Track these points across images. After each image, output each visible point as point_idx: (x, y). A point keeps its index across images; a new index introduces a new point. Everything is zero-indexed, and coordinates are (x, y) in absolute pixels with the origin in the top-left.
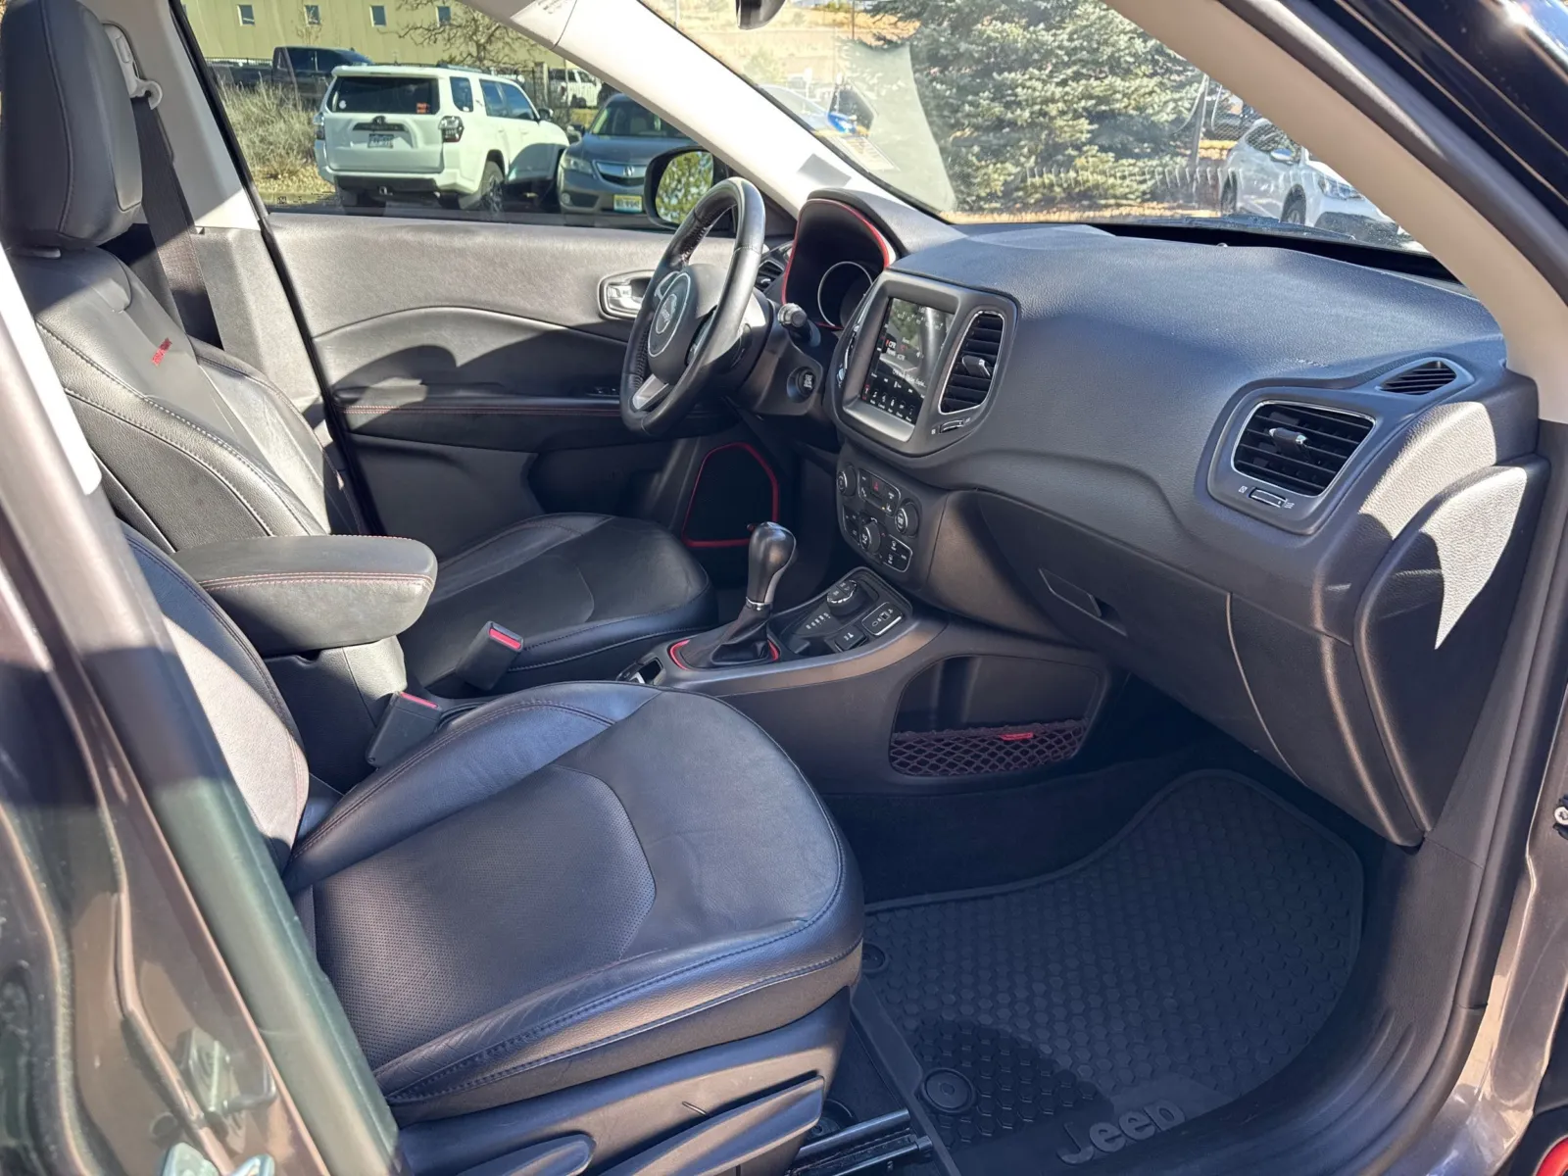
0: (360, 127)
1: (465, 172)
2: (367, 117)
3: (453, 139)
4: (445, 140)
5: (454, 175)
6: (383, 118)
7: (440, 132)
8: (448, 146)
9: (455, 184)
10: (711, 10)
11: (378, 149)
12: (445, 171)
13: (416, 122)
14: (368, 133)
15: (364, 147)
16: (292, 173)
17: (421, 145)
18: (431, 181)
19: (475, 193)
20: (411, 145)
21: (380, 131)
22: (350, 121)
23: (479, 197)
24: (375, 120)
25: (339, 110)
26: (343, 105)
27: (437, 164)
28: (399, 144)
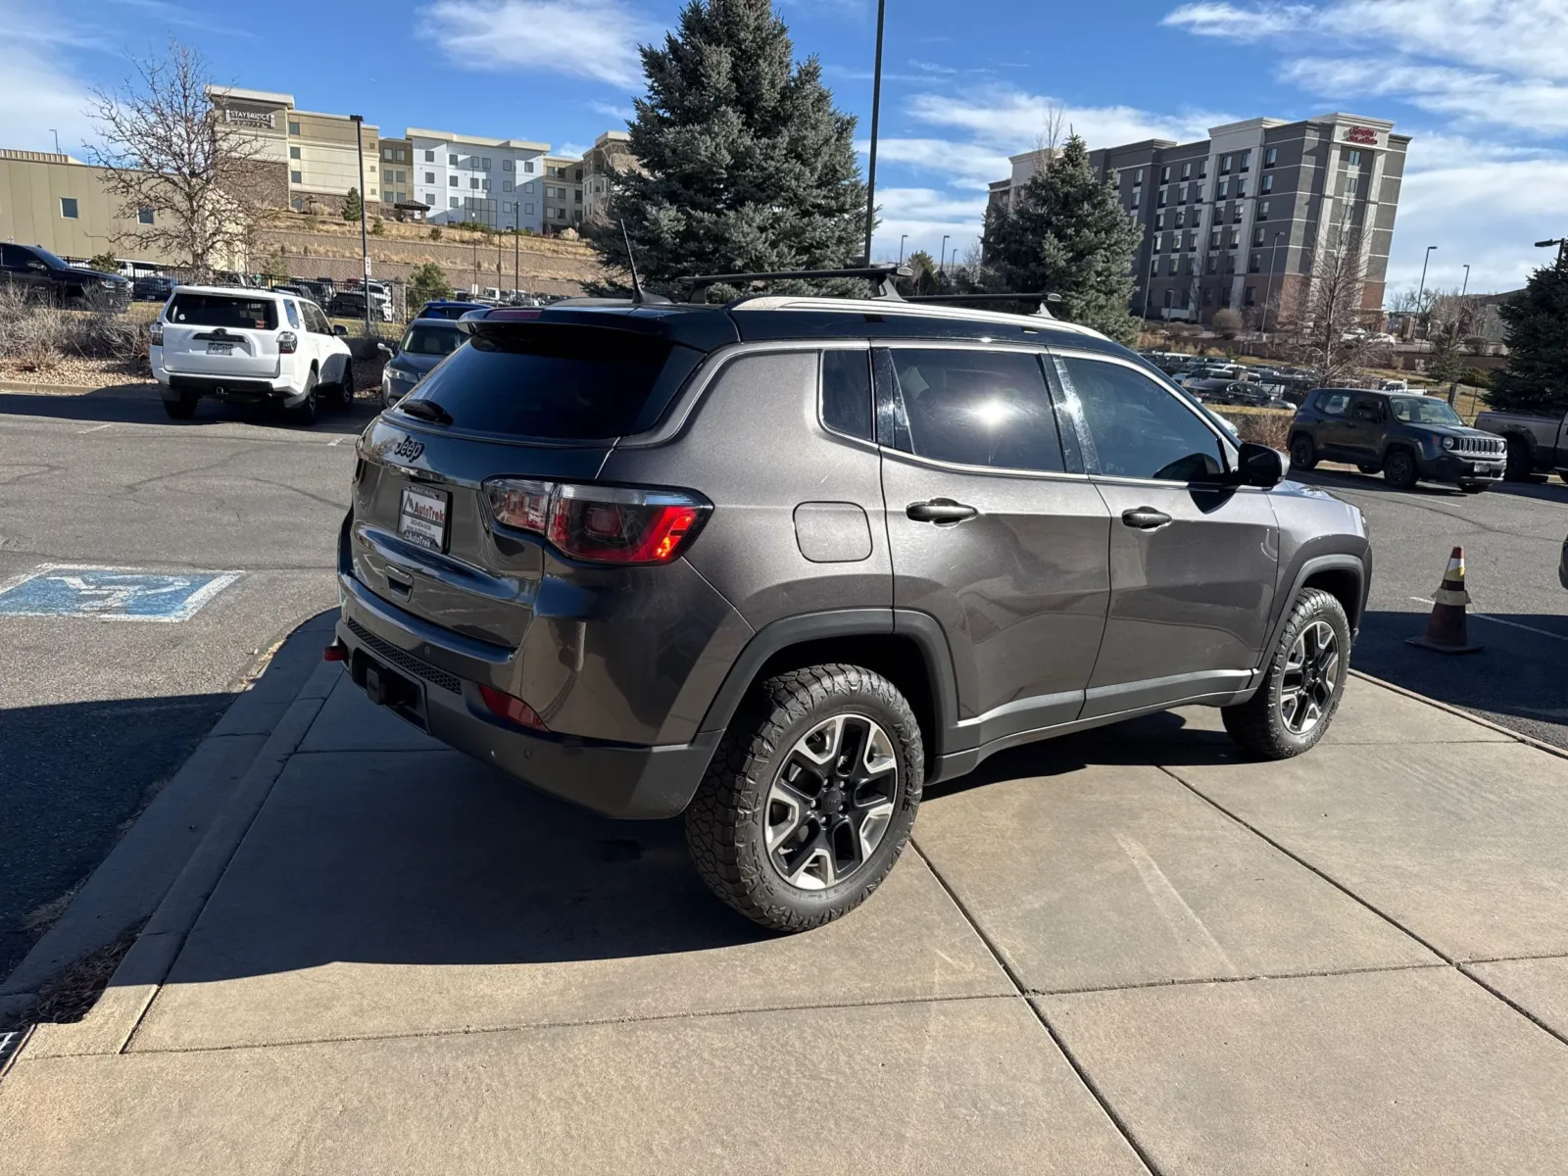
0: (199, 336)
1: (294, 378)
2: (209, 329)
3: (289, 351)
4: (282, 351)
5: (289, 380)
6: (224, 331)
7: (277, 345)
8: (284, 356)
9: (289, 387)
10: (346, 219)
11: (217, 356)
12: (281, 376)
13: (255, 335)
14: (207, 342)
15: (203, 353)
16: (49, 367)
17: (259, 354)
18: (268, 385)
19: (301, 395)
20: (249, 353)
21: (219, 340)
22: (191, 331)
23: (304, 398)
24: (216, 332)
25: (178, 321)
26: (182, 317)
27: (273, 370)
28: (238, 352)
